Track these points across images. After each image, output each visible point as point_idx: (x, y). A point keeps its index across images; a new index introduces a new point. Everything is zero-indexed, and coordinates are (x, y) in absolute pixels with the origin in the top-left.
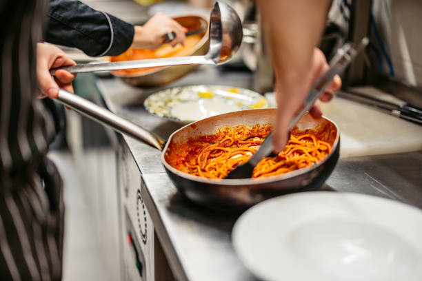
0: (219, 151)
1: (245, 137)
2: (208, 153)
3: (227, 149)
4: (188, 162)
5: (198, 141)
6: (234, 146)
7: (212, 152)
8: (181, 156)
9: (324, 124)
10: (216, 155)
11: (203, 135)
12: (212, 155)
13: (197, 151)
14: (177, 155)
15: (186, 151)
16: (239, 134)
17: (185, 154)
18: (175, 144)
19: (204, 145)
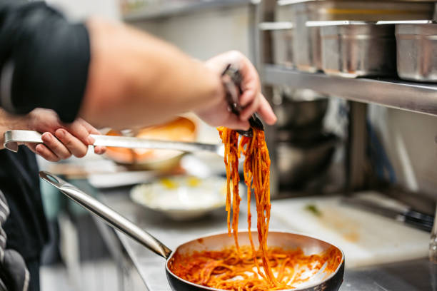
0: (223, 268)
1: (250, 257)
2: (212, 269)
3: (231, 267)
4: (191, 275)
5: (203, 256)
6: (239, 265)
7: (217, 268)
8: (184, 269)
9: (329, 249)
10: (220, 272)
11: (209, 250)
12: (216, 272)
13: (202, 265)
14: (181, 267)
15: (191, 264)
16: (245, 253)
17: (189, 267)
18: (180, 256)
19: (209, 260)
